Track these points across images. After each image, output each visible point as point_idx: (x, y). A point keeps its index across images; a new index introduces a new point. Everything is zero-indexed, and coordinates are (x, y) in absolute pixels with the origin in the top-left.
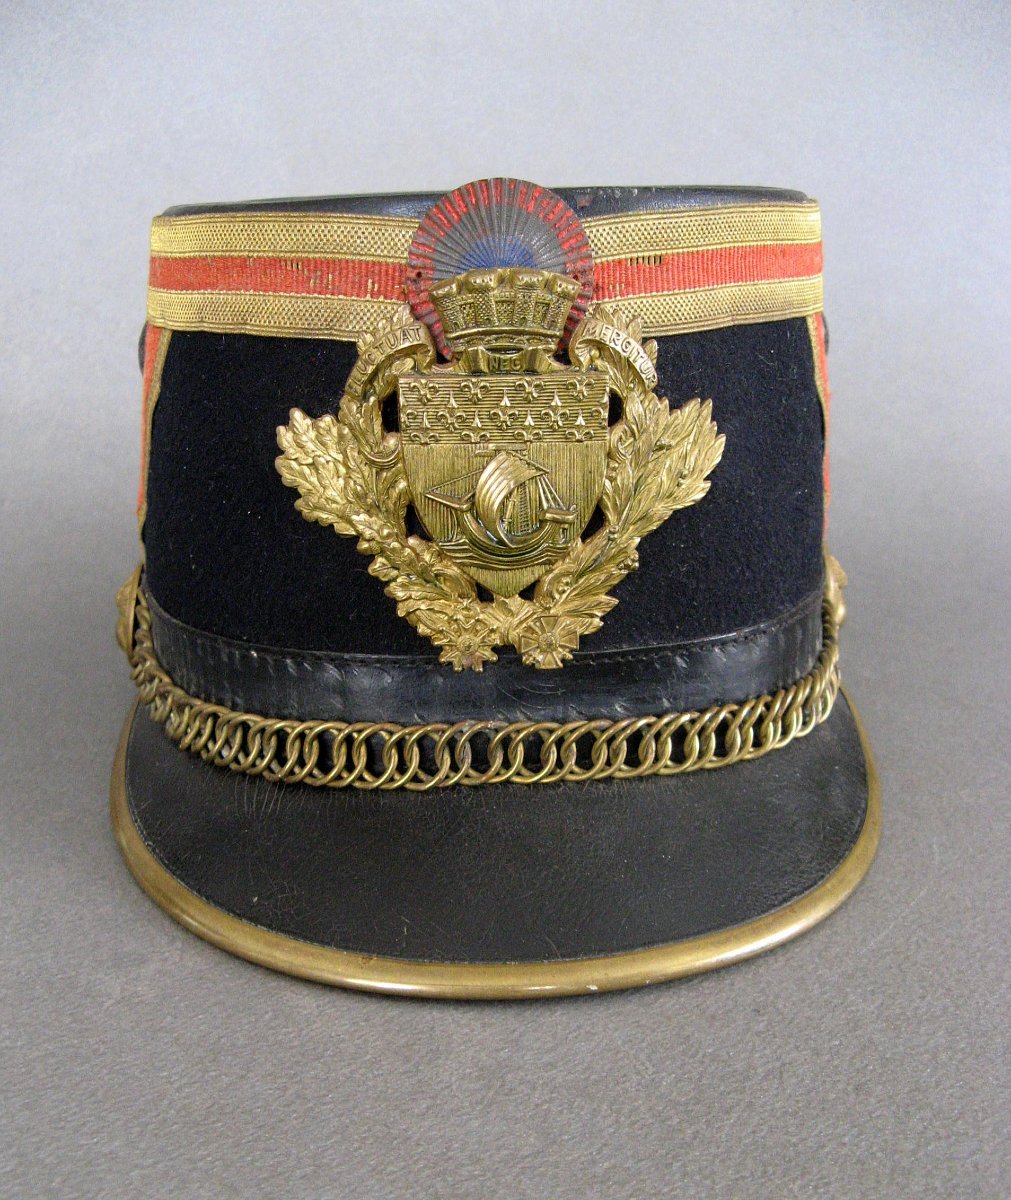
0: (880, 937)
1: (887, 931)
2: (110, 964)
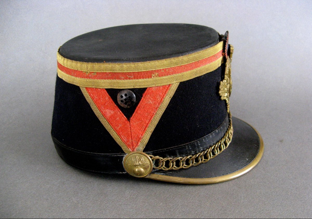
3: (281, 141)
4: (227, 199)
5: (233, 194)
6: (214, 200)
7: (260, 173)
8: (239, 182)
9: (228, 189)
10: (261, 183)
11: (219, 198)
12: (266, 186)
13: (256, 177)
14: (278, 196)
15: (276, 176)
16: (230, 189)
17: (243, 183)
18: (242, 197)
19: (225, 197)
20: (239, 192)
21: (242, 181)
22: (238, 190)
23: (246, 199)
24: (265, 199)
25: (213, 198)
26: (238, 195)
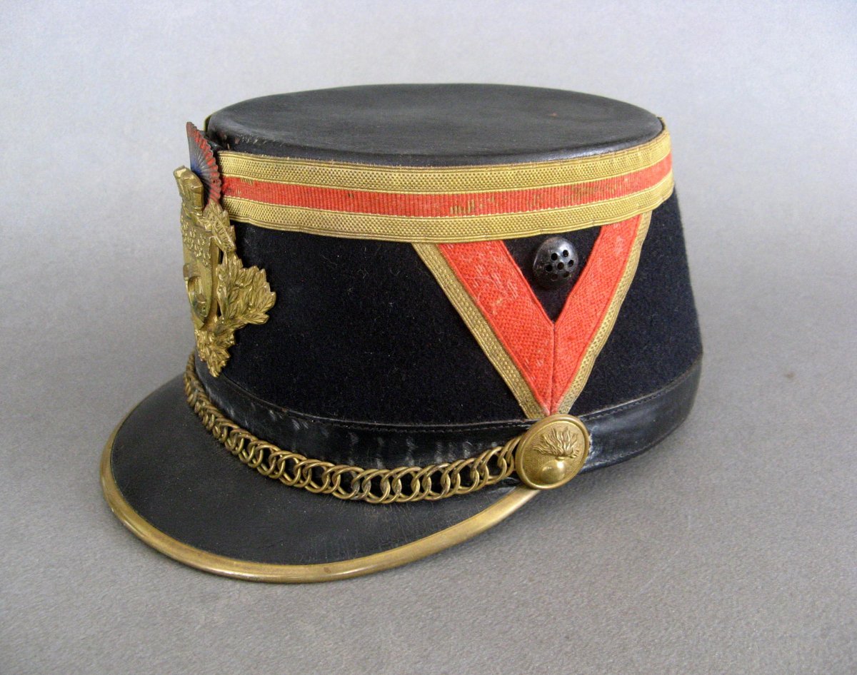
0: (647, 585)
1: (652, 581)
2: (199, 600)
3: (790, 376)
4: (649, 522)
5: (665, 508)
6: (616, 523)
7: (736, 456)
8: (679, 480)
9: (652, 496)
10: (739, 483)
11: (626, 520)
12: (750, 489)
13: (725, 467)
14: (785, 514)
15: (778, 466)
16: (656, 496)
17: (690, 481)
18: (689, 517)
19: (644, 518)
20: (680, 504)
21: (688, 478)
22: (677, 500)
23: (701, 523)
24: (750, 521)
25: (613, 520)
26: (677, 512)
